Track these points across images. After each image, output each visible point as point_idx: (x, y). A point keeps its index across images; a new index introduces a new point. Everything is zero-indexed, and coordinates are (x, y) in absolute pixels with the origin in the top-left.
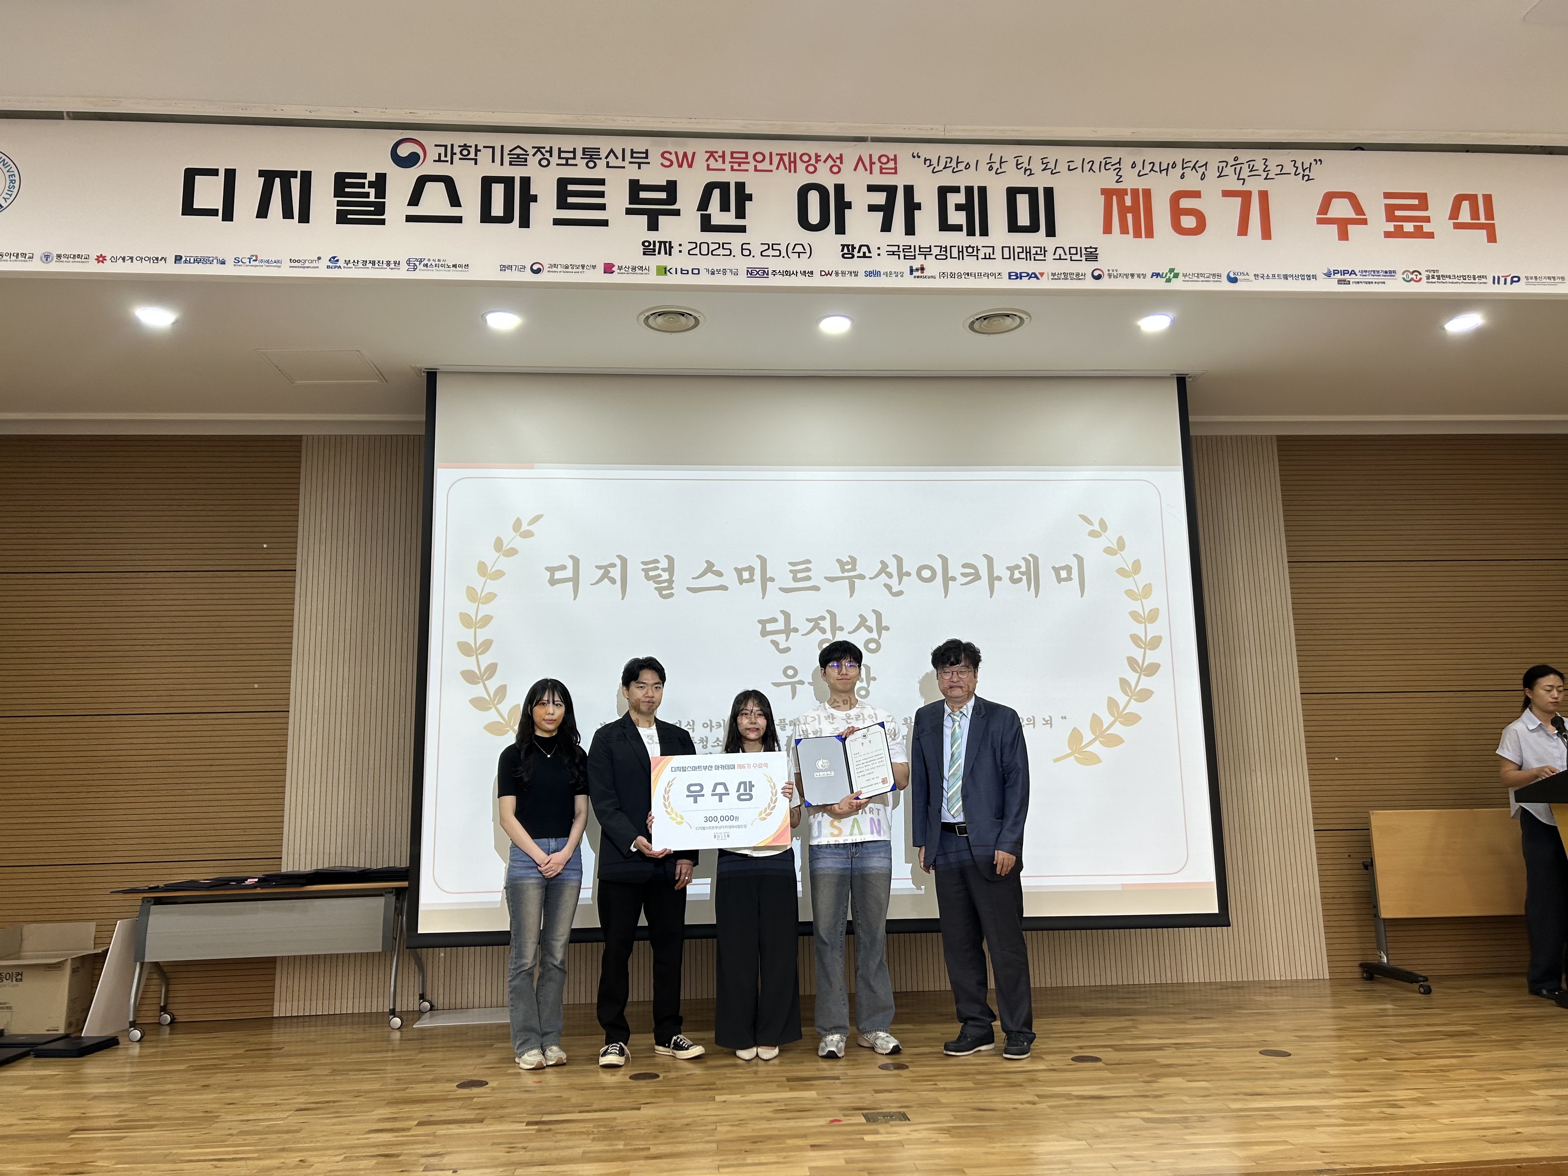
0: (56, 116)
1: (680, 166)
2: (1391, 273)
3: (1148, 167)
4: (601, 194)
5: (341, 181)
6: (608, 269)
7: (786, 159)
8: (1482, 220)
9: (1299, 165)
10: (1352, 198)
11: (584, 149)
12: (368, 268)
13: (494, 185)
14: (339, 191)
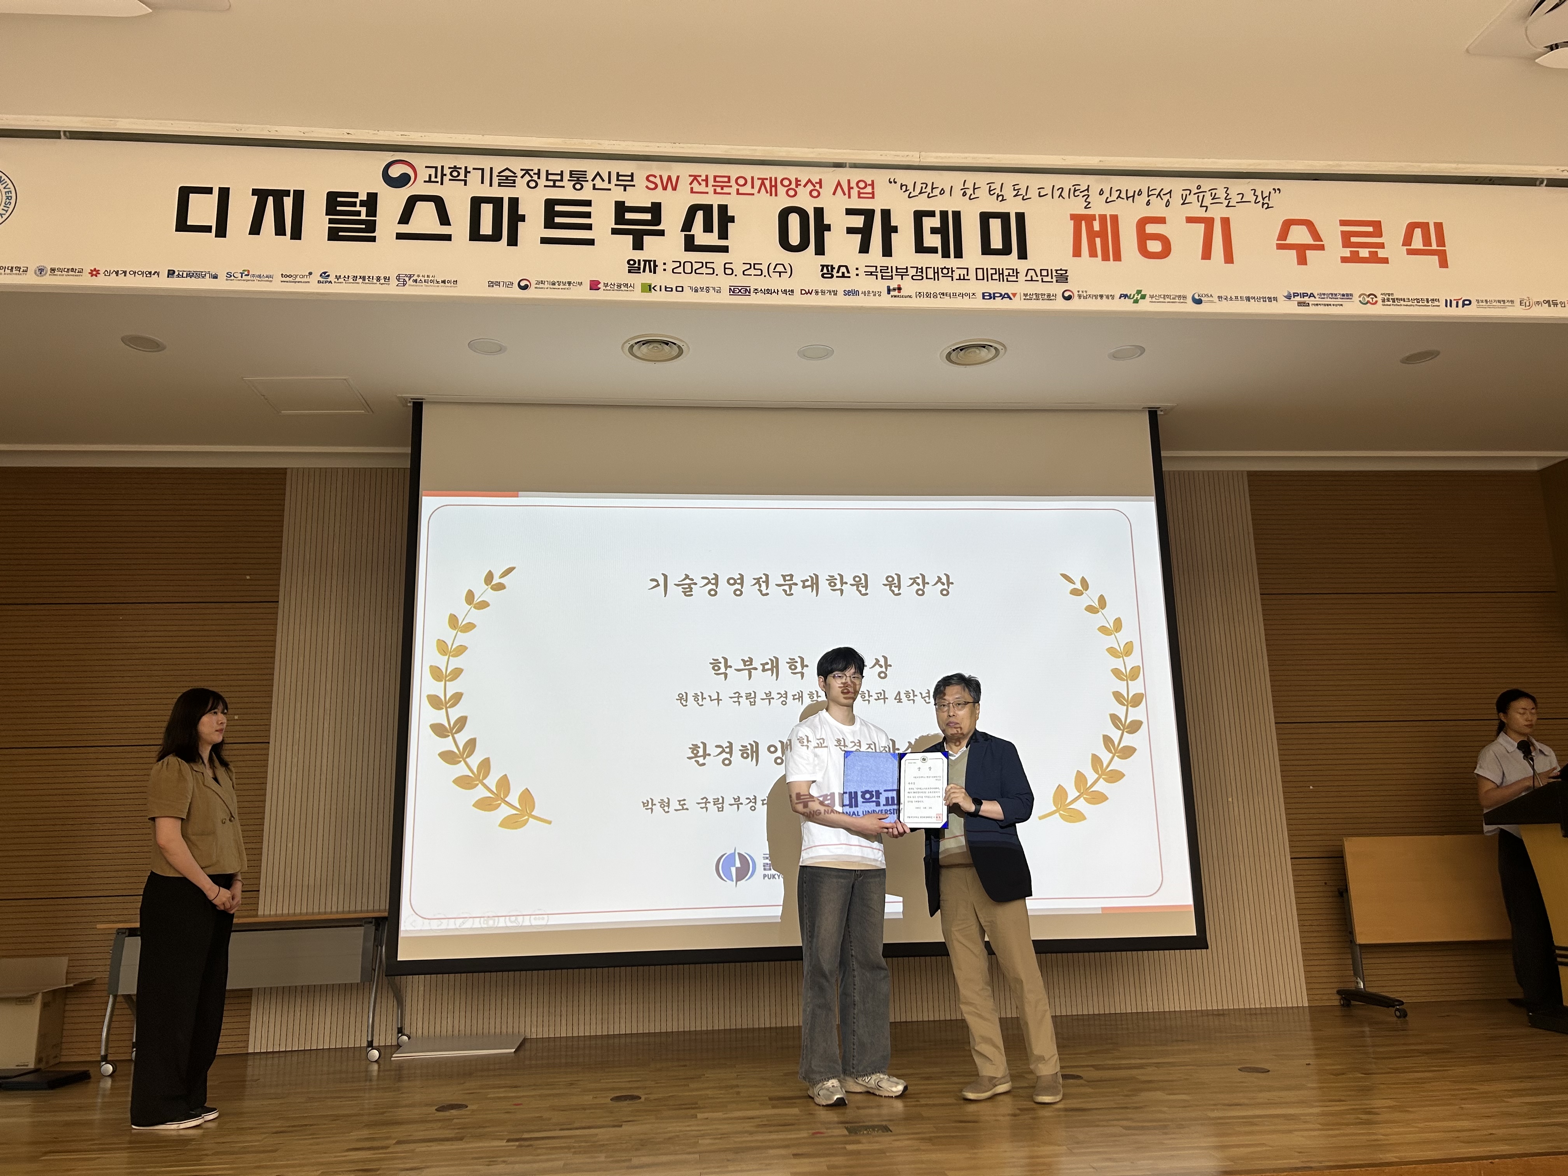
0: (54, 135)
1: (665, 188)
2: (1348, 296)
3: (1116, 194)
4: (588, 215)
5: (333, 200)
6: (594, 286)
7: (767, 183)
8: (1434, 246)
9: (1258, 193)
10: (1309, 224)
11: (571, 171)
12: (358, 283)
13: (483, 205)
14: (331, 209)
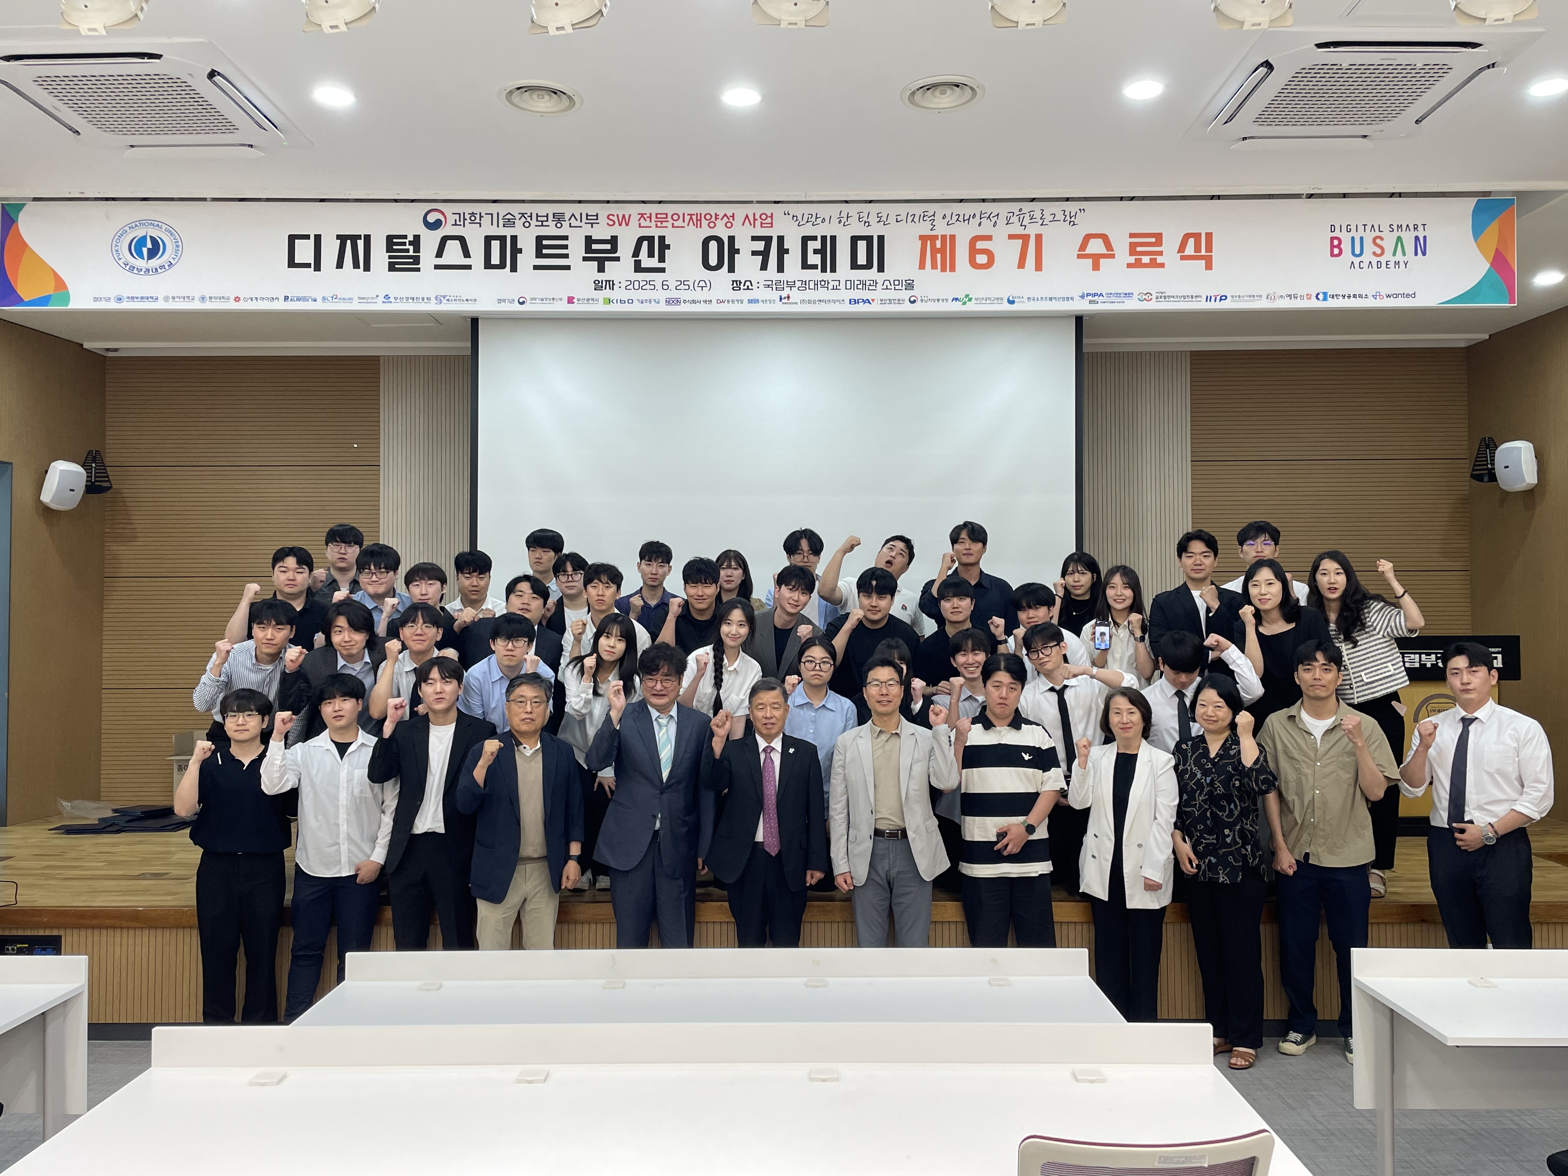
1: (620, 225)
2: (1129, 295)
3: (955, 218)
4: (565, 247)
5: (390, 241)
6: (570, 300)
7: (694, 217)
8: (1203, 253)
9: (1067, 213)
10: (1104, 238)
12: (410, 303)
13: (493, 242)
14: (389, 249)
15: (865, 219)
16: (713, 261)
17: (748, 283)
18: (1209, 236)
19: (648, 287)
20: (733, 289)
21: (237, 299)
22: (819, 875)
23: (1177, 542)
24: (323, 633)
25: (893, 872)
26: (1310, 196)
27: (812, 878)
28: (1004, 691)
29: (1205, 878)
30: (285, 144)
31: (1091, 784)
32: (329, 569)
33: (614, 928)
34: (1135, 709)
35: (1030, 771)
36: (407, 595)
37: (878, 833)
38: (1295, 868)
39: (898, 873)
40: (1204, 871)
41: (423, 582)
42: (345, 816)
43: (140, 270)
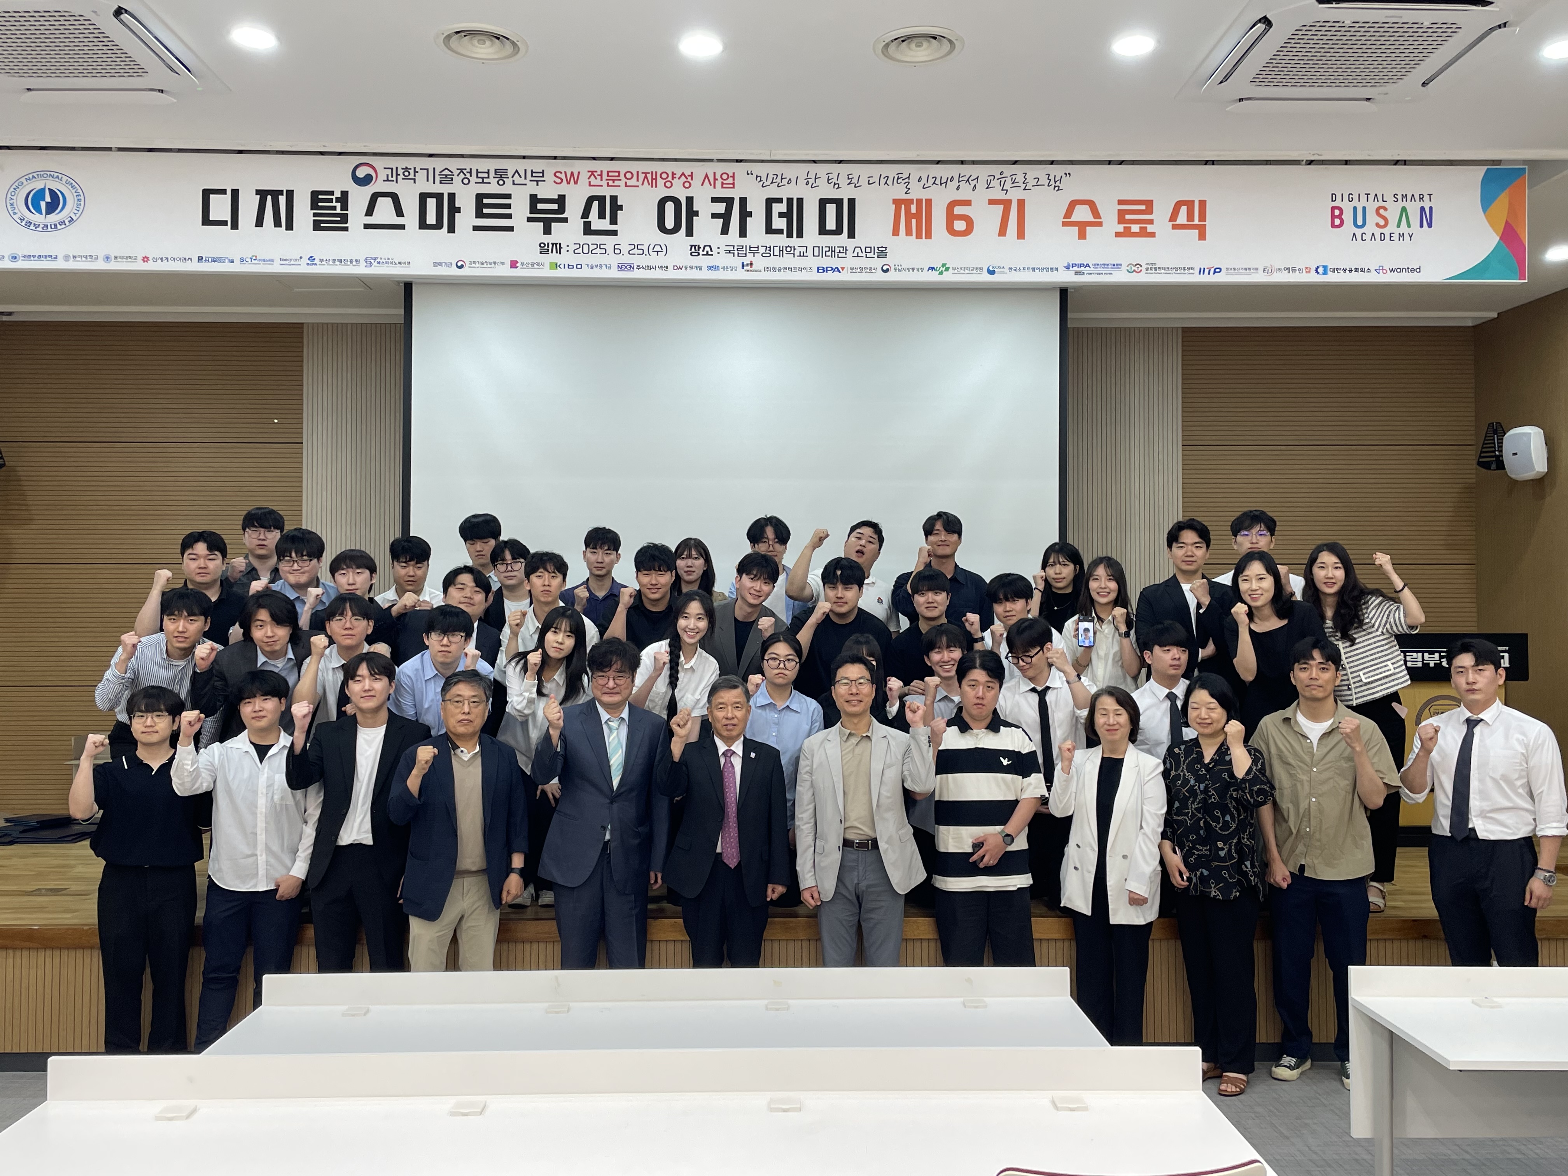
1: (568, 183)
2: (1117, 266)
3: (931, 181)
4: (508, 206)
5: (316, 197)
6: (514, 264)
7: (649, 176)
8: (1196, 222)
9: (1051, 177)
10: (1091, 204)
11: (495, 170)
12: (336, 265)
13: (428, 200)
14: (314, 205)
15: (834, 180)
16: (670, 223)
17: (707, 249)
18: (1203, 204)
19: (598, 251)
20: (691, 254)
21: (145, 259)
22: (780, 889)
23: (1166, 532)
24: (241, 627)
25: (863, 885)
26: (1310, 162)
27: (773, 891)
28: (980, 691)
29: (1196, 892)
30: (199, 89)
31: (1074, 790)
32: (246, 557)
33: (558, 947)
34: (1122, 711)
35: (1009, 777)
36: (332, 584)
37: (847, 843)
38: (1290, 881)
39: (868, 886)
40: (1196, 884)
41: (350, 570)
42: (264, 825)
43: (38, 226)
